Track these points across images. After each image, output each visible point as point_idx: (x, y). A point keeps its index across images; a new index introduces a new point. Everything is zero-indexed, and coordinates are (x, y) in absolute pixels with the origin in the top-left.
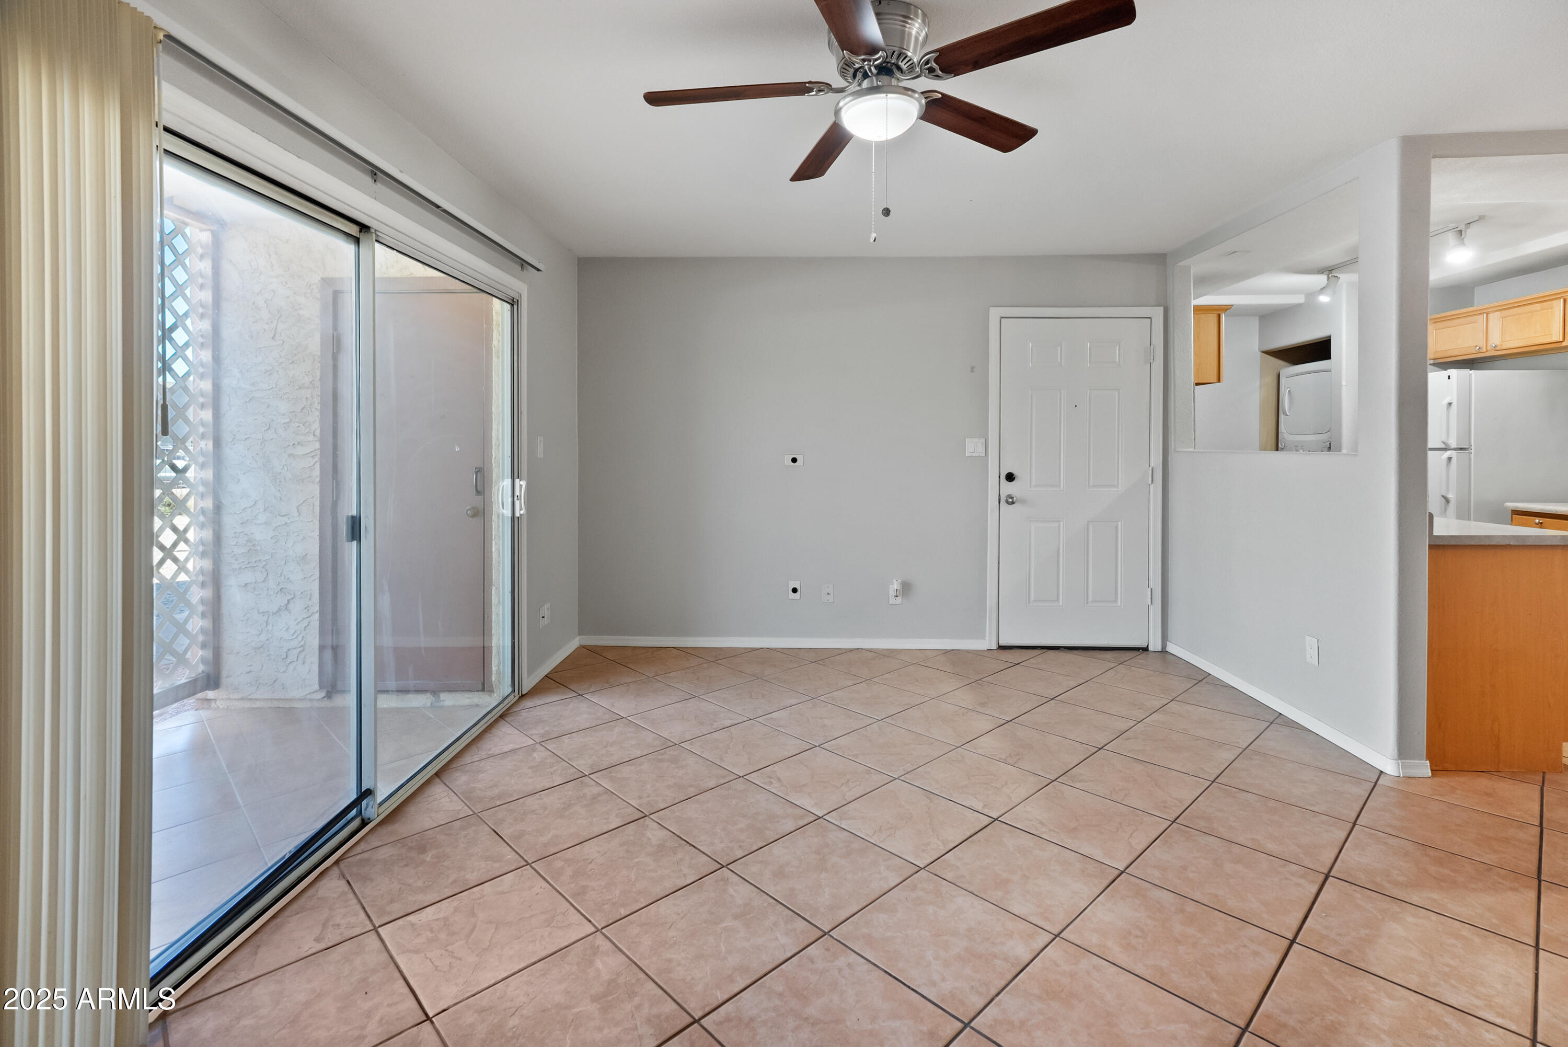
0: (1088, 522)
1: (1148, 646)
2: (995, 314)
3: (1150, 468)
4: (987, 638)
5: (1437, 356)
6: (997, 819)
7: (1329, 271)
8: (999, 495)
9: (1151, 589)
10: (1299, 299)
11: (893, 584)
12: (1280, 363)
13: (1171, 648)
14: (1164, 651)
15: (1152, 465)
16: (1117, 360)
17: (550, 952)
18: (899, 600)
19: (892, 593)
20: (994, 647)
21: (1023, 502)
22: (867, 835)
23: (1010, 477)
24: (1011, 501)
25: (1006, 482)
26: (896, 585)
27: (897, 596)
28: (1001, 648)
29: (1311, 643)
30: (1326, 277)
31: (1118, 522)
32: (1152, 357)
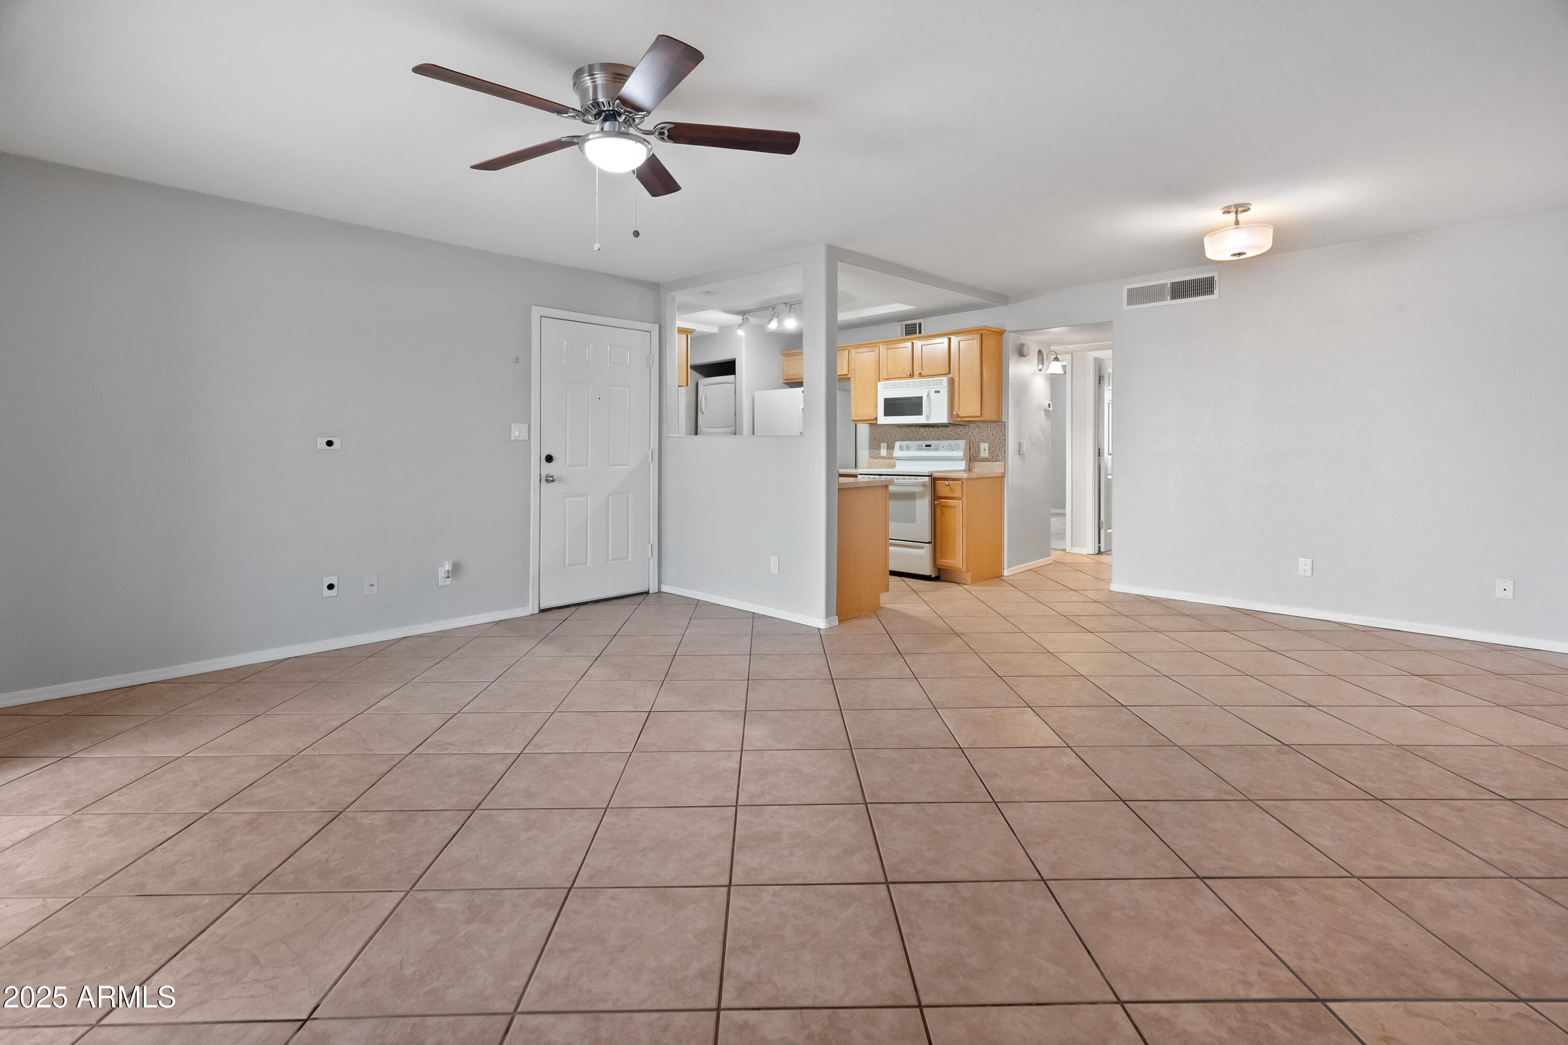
0: (608, 495)
1: (649, 590)
2: (536, 312)
3: (651, 450)
4: (530, 605)
5: (789, 378)
6: (650, 712)
7: (743, 313)
8: (540, 475)
9: (651, 545)
10: (714, 330)
11: (443, 566)
12: (697, 375)
13: (665, 588)
14: (659, 592)
15: (652, 447)
16: (628, 363)
17: (379, 924)
18: (449, 581)
19: (442, 572)
20: (537, 611)
21: (560, 479)
22: (571, 750)
23: (549, 459)
24: (550, 479)
25: (546, 462)
26: (448, 566)
27: (448, 577)
28: (542, 611)
29: (774, 560)
30: (741, 317)
31: (629, 493)
32: (651, 363)
